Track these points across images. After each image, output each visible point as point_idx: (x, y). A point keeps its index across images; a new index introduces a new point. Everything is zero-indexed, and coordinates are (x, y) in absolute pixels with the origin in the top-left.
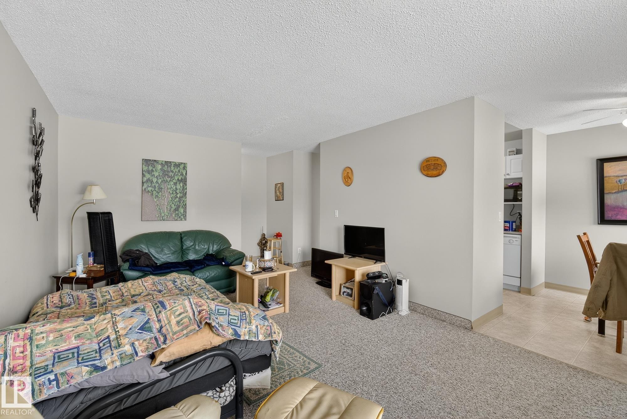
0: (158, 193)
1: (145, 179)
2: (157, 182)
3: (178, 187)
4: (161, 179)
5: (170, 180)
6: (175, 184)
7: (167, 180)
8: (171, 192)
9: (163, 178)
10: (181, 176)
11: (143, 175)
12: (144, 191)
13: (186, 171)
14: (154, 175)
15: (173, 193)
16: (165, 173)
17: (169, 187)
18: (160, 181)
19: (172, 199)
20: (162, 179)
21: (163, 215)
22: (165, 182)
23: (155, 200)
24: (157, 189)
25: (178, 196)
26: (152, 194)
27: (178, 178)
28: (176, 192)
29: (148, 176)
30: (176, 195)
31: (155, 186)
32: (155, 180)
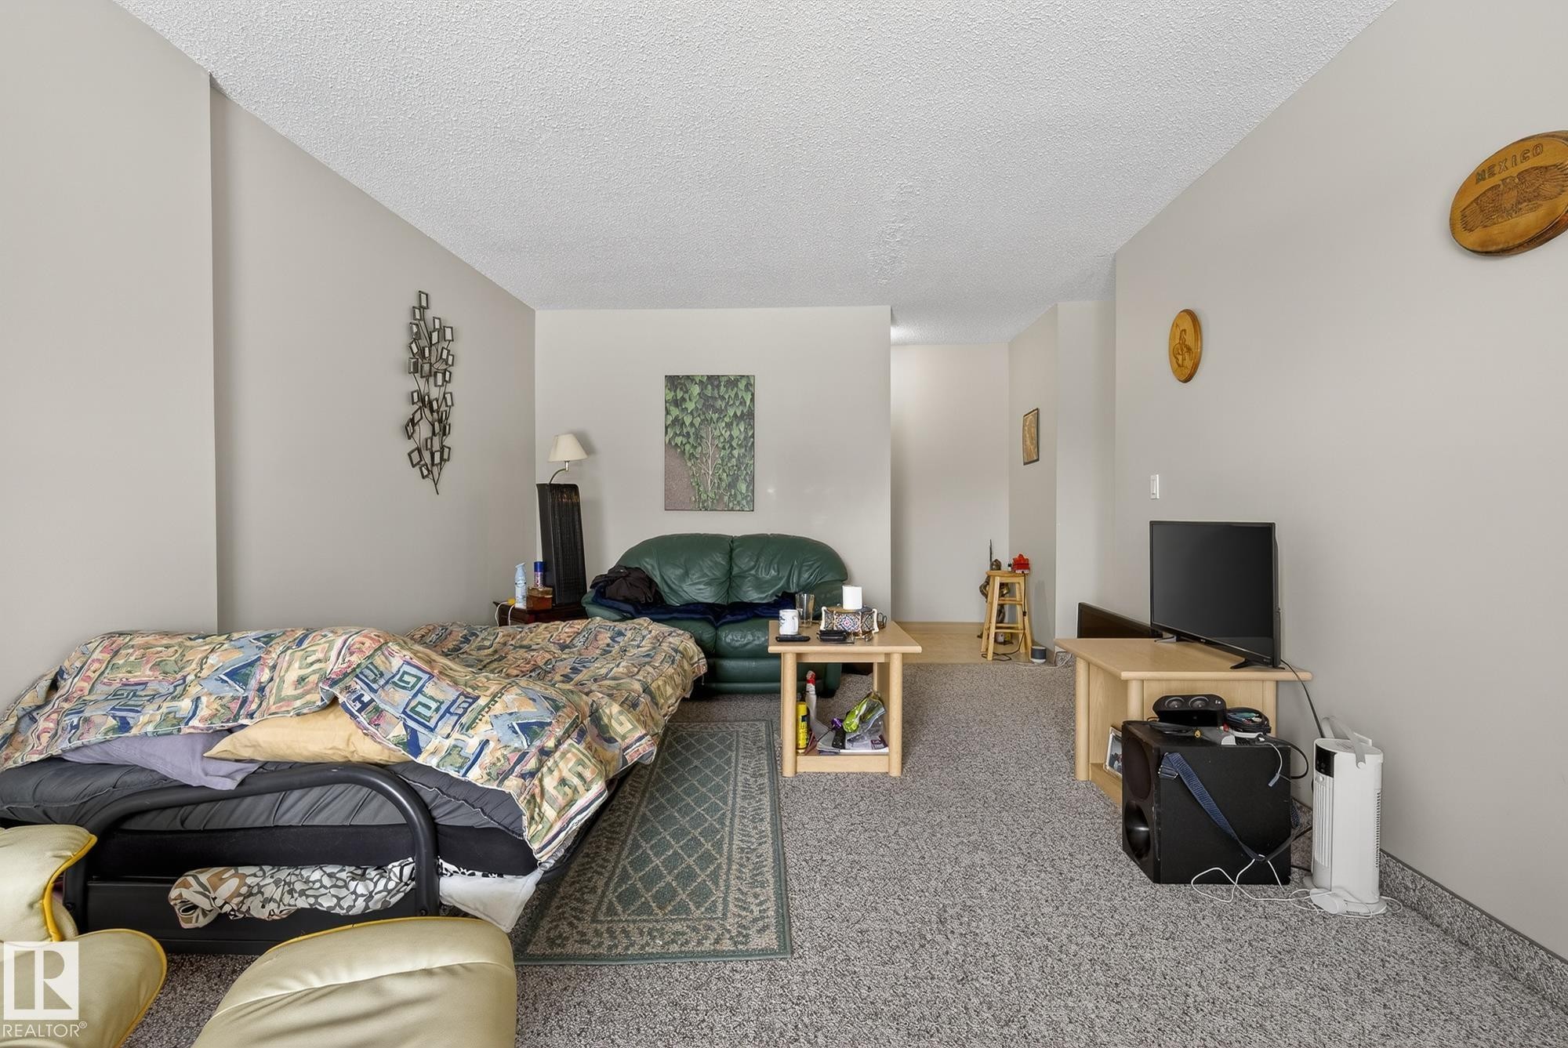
0: (695, 448)
1: (670, 419)
2: (692, 424)
3: (735, 433)
4: (699, 416)
5: (719, 418)
6: (729, 426)
7: (712, 418)
8: (720, 445)
9: (704, 413)
10: (741, 408)
11: (668, 412)
12: (670, 446)
13: (753, 395)
14: (686, 409)
15: (724, 448)
16: (707, 403)
17: (717, 433)
18: (697, 421)
19: (723, 461)
20: (703, 417)
21: (704, 497)
22: (707, 421)
23: (689, 464)
24: (691, 440)
25: (736, 453)
26: (683, 452)
27: (735, 413)
28: (731, 446)
29: (675, 412)
30: (731, 453)
31: (688, 433)
32: (688, 420)
